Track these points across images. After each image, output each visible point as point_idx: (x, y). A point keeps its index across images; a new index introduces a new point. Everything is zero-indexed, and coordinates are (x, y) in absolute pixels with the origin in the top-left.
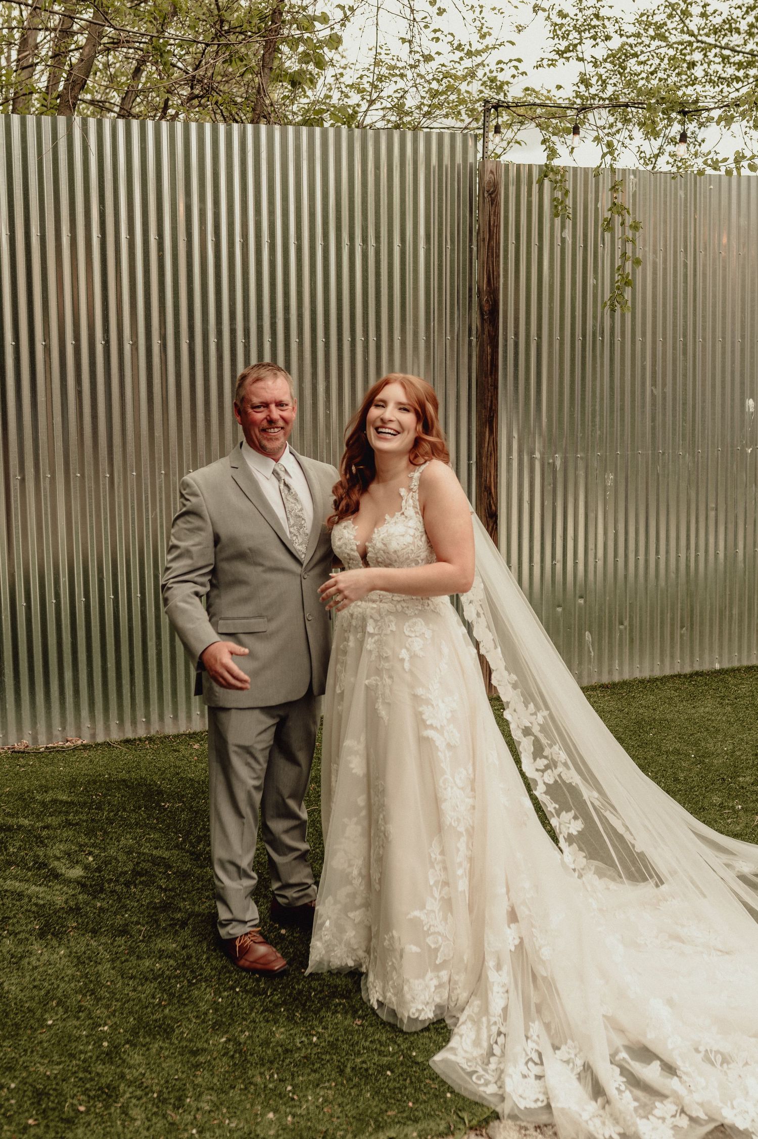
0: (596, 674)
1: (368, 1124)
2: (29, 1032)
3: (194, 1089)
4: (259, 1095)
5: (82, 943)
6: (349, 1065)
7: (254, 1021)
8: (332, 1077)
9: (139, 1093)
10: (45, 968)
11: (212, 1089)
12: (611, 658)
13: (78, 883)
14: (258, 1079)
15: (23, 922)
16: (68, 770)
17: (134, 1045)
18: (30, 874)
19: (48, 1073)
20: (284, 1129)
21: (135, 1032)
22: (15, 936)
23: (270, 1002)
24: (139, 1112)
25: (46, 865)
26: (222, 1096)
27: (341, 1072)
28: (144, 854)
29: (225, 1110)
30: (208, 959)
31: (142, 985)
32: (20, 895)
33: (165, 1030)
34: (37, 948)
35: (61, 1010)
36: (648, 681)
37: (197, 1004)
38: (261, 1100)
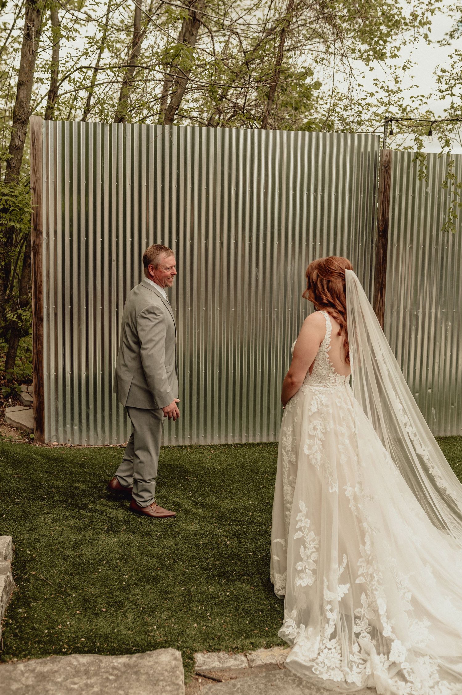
1: (243, 635)
2: (89, 573)
3: (161, 609)
4: (193, 615)
5: (124, 537)
6: (241, 607)
7: (201, 582)
8: (232, 611)
9: (134, 607)
10: (105, 546)
11: (170, 610)
14: (195, 609)
15: (100, 524)
17: (137, 585)
18: (110, 503)
19: (92, 592)
20: (200, 632)
21: (140, 580)
22: (94, 530)
23: (212, 574)
24: (131, 615)
26: (174, 613)
27: (237, 610)
29: (173, 620)
31: (150, 559)
32: (102, 512)
33: (156, 580)
34: (103, 536)
35: (107, 566)
37: (175, 571)
38: (193, 617)
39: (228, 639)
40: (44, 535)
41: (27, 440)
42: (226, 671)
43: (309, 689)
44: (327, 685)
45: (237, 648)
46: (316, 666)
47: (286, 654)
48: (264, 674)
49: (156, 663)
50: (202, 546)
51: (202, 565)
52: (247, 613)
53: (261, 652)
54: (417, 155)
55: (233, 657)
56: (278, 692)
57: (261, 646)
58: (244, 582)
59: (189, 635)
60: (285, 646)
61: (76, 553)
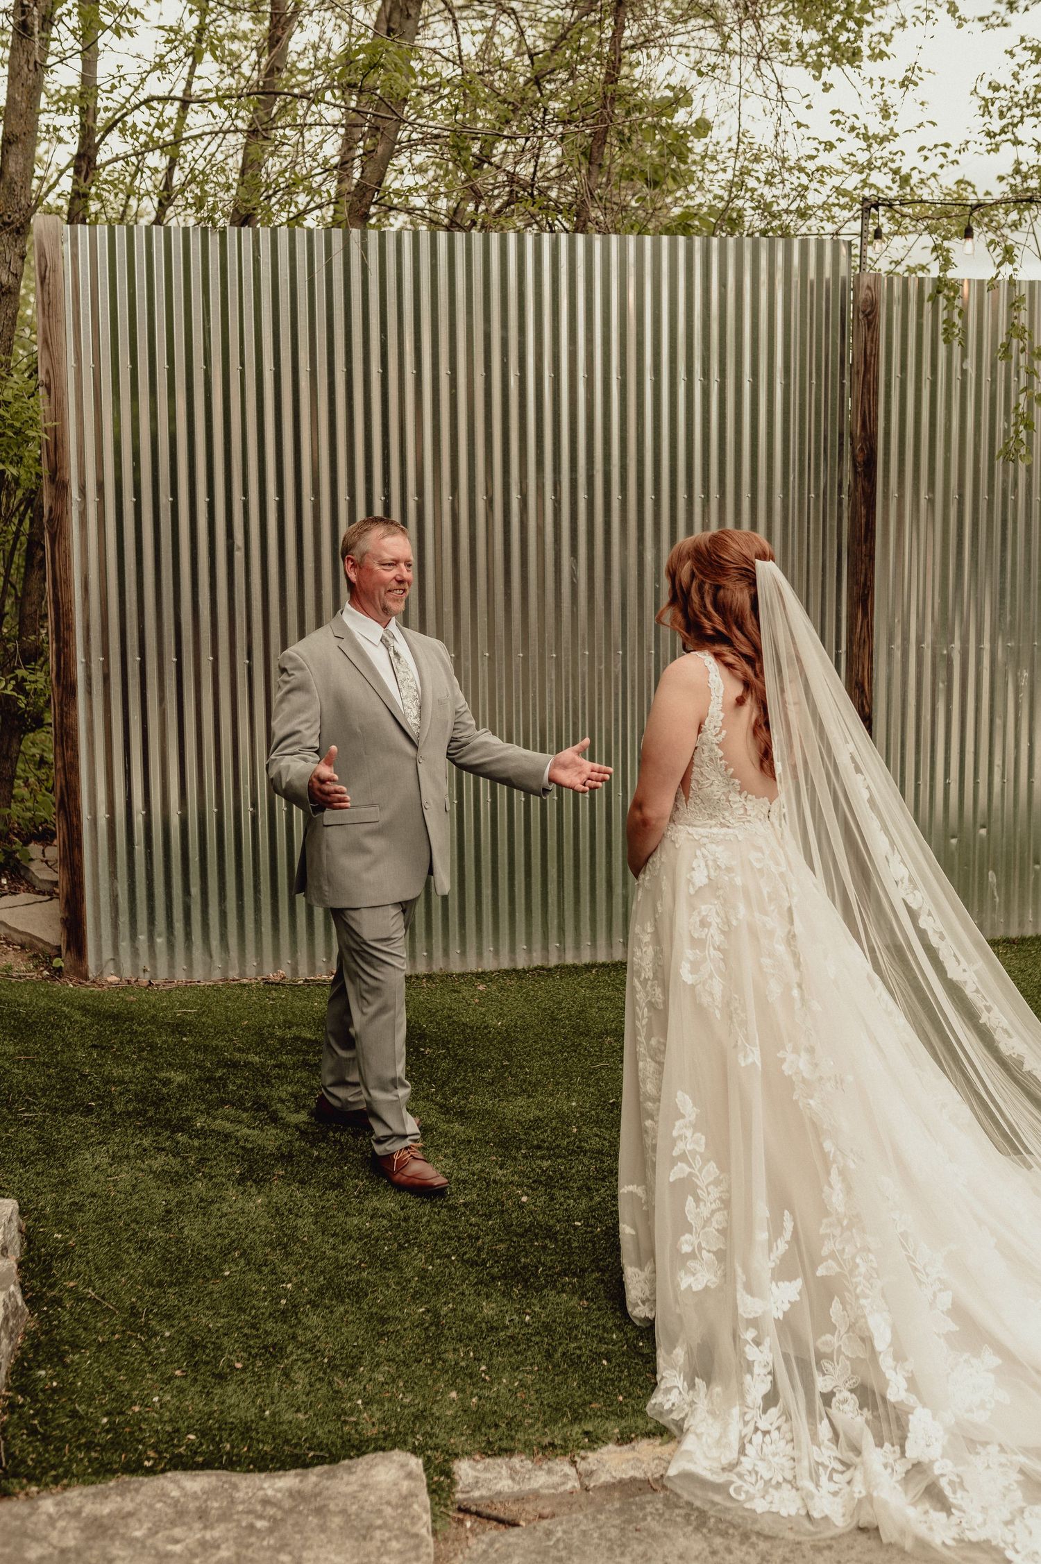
1: (564, 1414)
2: (200, 1281)
3: (372, 1359)
4: (447, 1372)
5: (280, 1193)
6: (560, 1350)
7: (463, 1294)
8: (537, 1360)
9: (308, 1356)
10: (235, 1216)
11: (393, 1360)
13: (299, 1129)
14: (450, 1356)
15: (223, 1165)
17: (315, 1306)
18: (244, 1115)
19: (210, 1325)
20: (465, 1411)
21: (321, 1292)
23: (488, 1274)
24: (303, 1375)
25: (266, 1107)
26: (403, 1369)
27: (549, 1356)
29: (401, 1384)
31: (344, 1243)
32: (228, 1137)
33: (357, 1292)
34: (231, 1193)
35: (242, 1262)
37: (401, 1270)
38: (446, 1377)
39: (532, 1426)
40: (94, 1195)
41: (46, 973)
42: (528, 1502)
43: (722, 1536)
44: (765, 1526)
45: (552, 1445)
46: (739, 1482)
47: (666, 1456)
48: (617, 1505)
49: (365, 1486)
50: (463, 1209)
51: (465, 1253)
52: (573, 1363)
53: (609, 1452)
54: (941, 285)
55: (545, 1467)
56: (651, 1545)
57: (609, 1439)
58: (564, 1291)
59: (438, 1418)
60: (665, 1437)
61: (169, 1235)
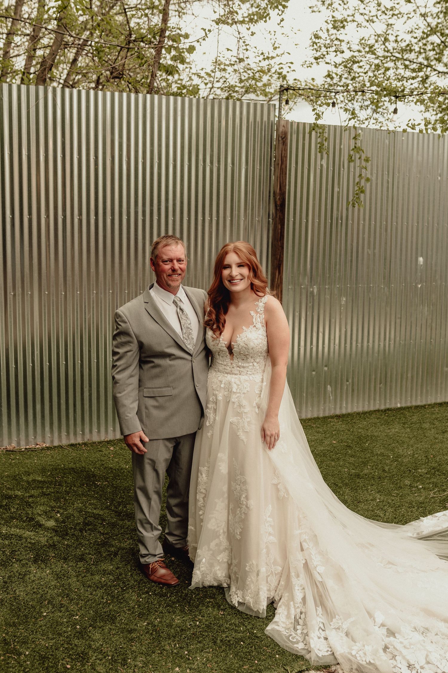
0: (333, 409)
2: (33, 620)
3: (132, 654)
4: (169, 657)
5: (59, 566)
6: (219, 639)
7: (162, 613)
8: (210, 645)
9: (100, 656)
10: (39, 581)
11: (142, 653)
12: (341, 400)
13: (53, 530)
14: (167, 647)
15: (24, 553)
16: (39, 462)
17: (94, 627)
18: (24, 524)
19: (47, 645)
21: (94, 620)
22: (20, 562)
23: (170, 600)
24: (102, 668)
25: (33, 519)
26: (148, 658)
27: (215, 643)
28: (88, 512)
29: (151, 666)
30: (131, 575)
31: (96, 591)
32: (20, 537)
33: (112, 619)
34: (33, 569)
35: (50, 607)
36: (362, 414)
37: (127, 602)
38: (170, 660)
51: (155, 591)
61: (9, 596)
